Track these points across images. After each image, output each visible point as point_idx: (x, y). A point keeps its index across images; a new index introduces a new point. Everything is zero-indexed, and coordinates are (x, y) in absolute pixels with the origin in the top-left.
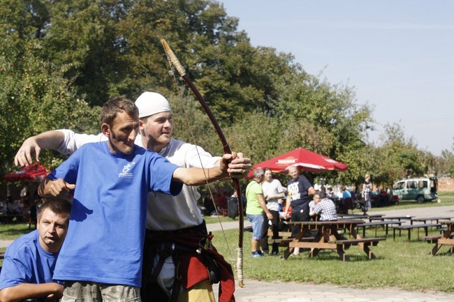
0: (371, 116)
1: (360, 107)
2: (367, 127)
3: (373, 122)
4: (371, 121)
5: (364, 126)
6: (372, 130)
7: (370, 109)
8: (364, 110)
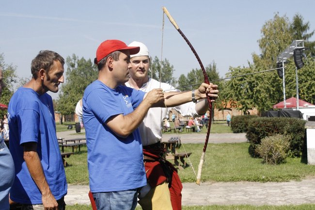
0: (14, 73)
1: (7, 68)
2: (12, 81)
3: (16, 77)
4: (15, 76)
5: (10, 80)
6: (15, 82)
7: (14, 68)
8: (9, 69)
